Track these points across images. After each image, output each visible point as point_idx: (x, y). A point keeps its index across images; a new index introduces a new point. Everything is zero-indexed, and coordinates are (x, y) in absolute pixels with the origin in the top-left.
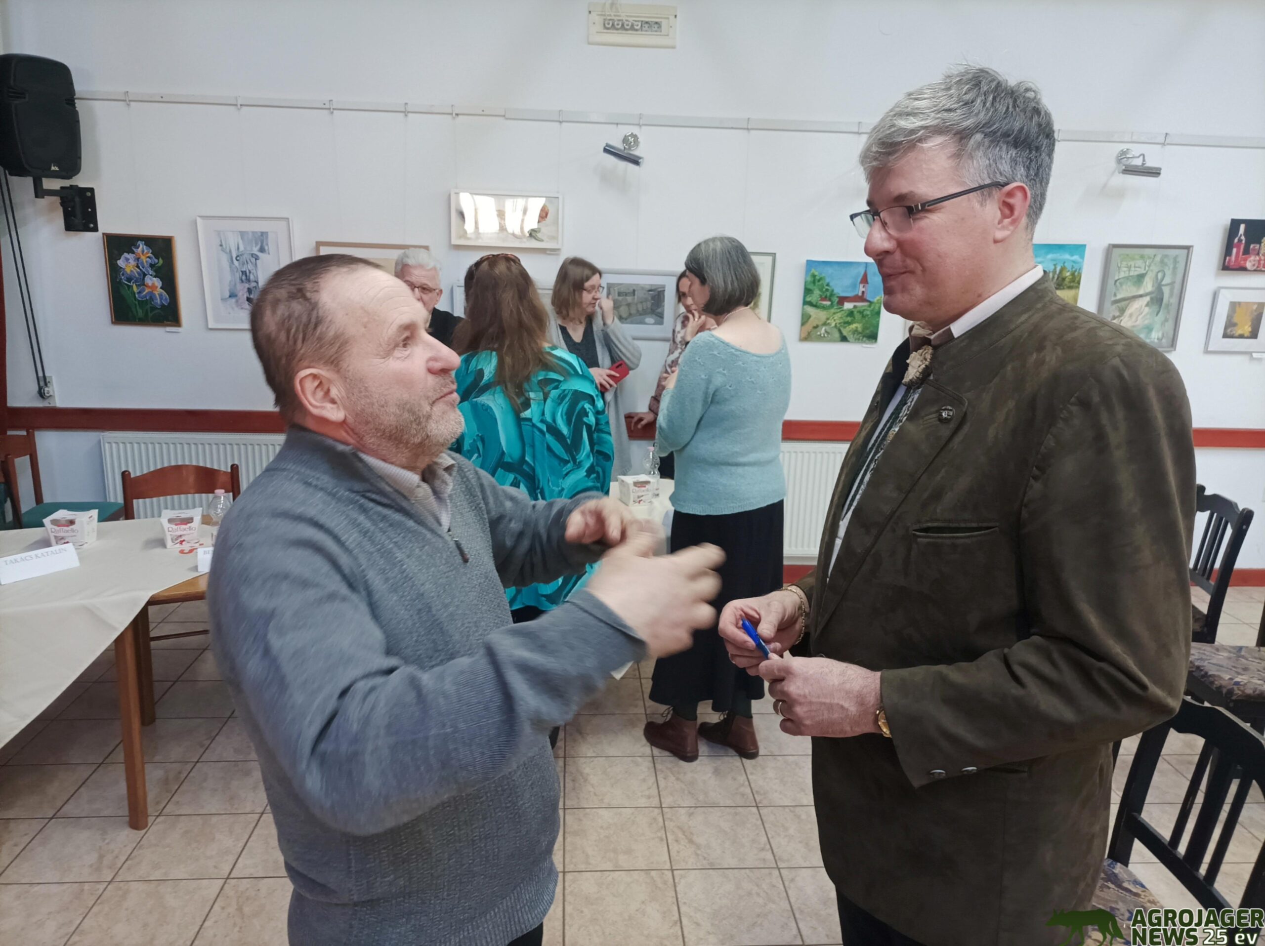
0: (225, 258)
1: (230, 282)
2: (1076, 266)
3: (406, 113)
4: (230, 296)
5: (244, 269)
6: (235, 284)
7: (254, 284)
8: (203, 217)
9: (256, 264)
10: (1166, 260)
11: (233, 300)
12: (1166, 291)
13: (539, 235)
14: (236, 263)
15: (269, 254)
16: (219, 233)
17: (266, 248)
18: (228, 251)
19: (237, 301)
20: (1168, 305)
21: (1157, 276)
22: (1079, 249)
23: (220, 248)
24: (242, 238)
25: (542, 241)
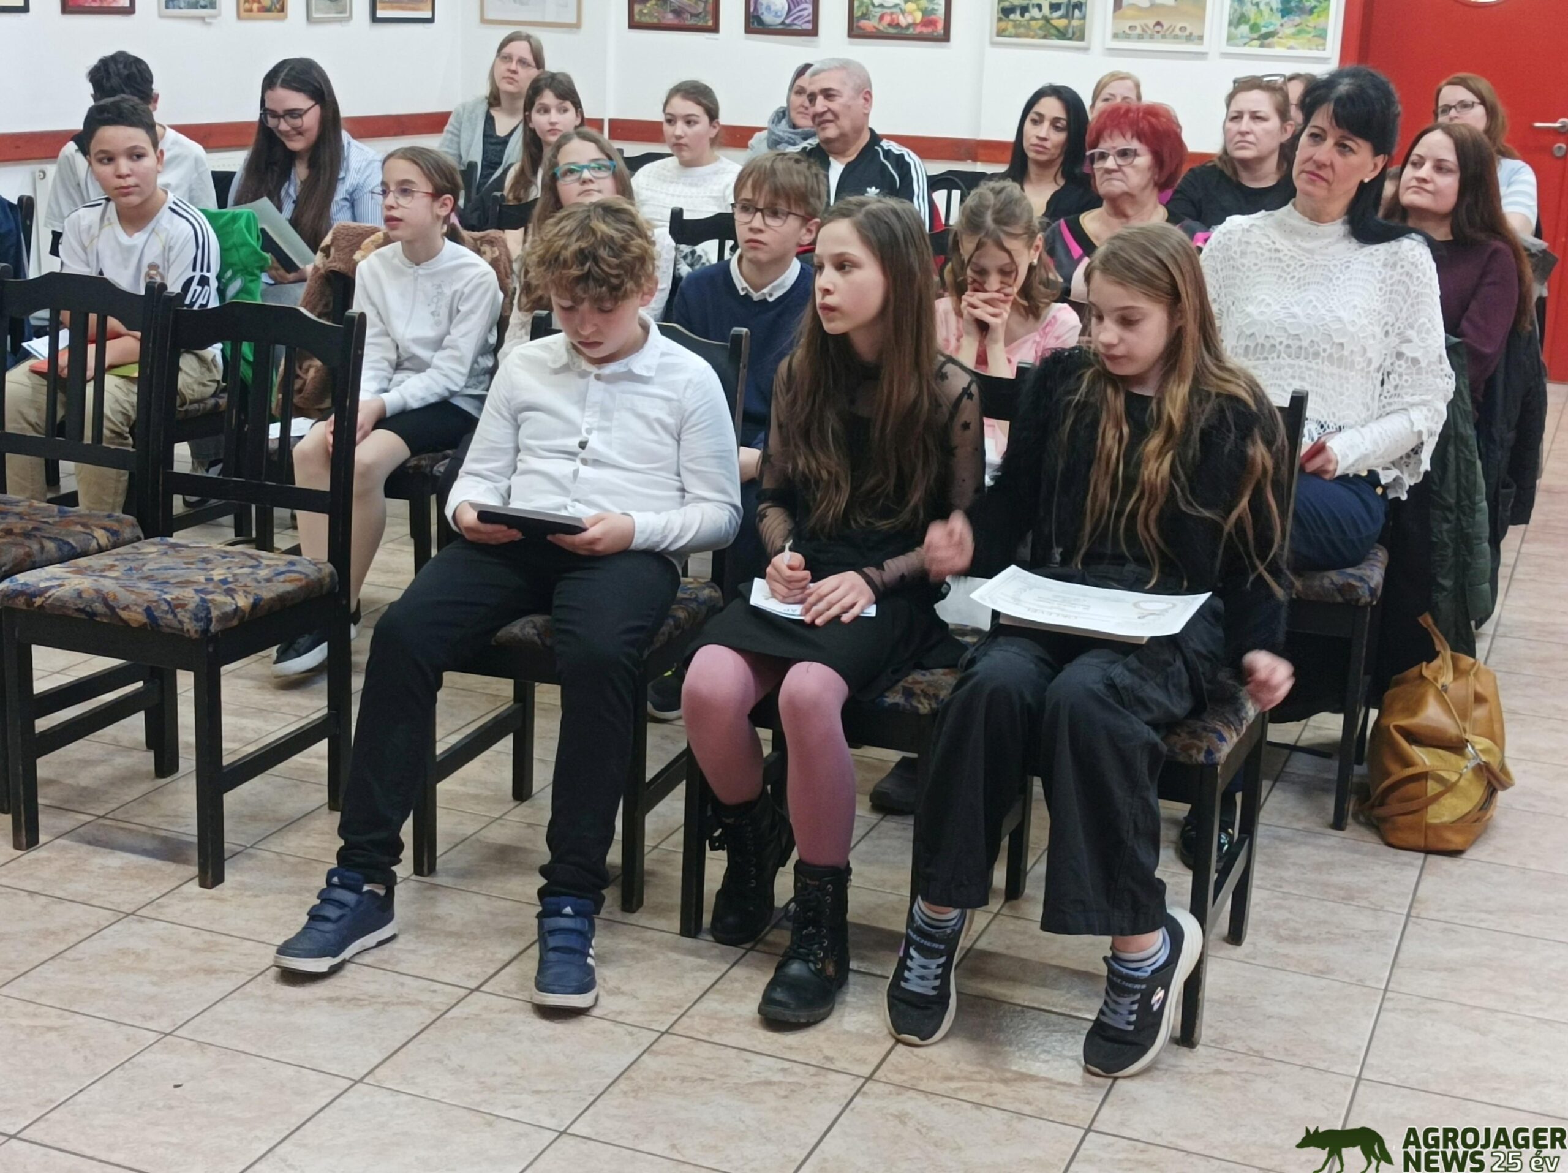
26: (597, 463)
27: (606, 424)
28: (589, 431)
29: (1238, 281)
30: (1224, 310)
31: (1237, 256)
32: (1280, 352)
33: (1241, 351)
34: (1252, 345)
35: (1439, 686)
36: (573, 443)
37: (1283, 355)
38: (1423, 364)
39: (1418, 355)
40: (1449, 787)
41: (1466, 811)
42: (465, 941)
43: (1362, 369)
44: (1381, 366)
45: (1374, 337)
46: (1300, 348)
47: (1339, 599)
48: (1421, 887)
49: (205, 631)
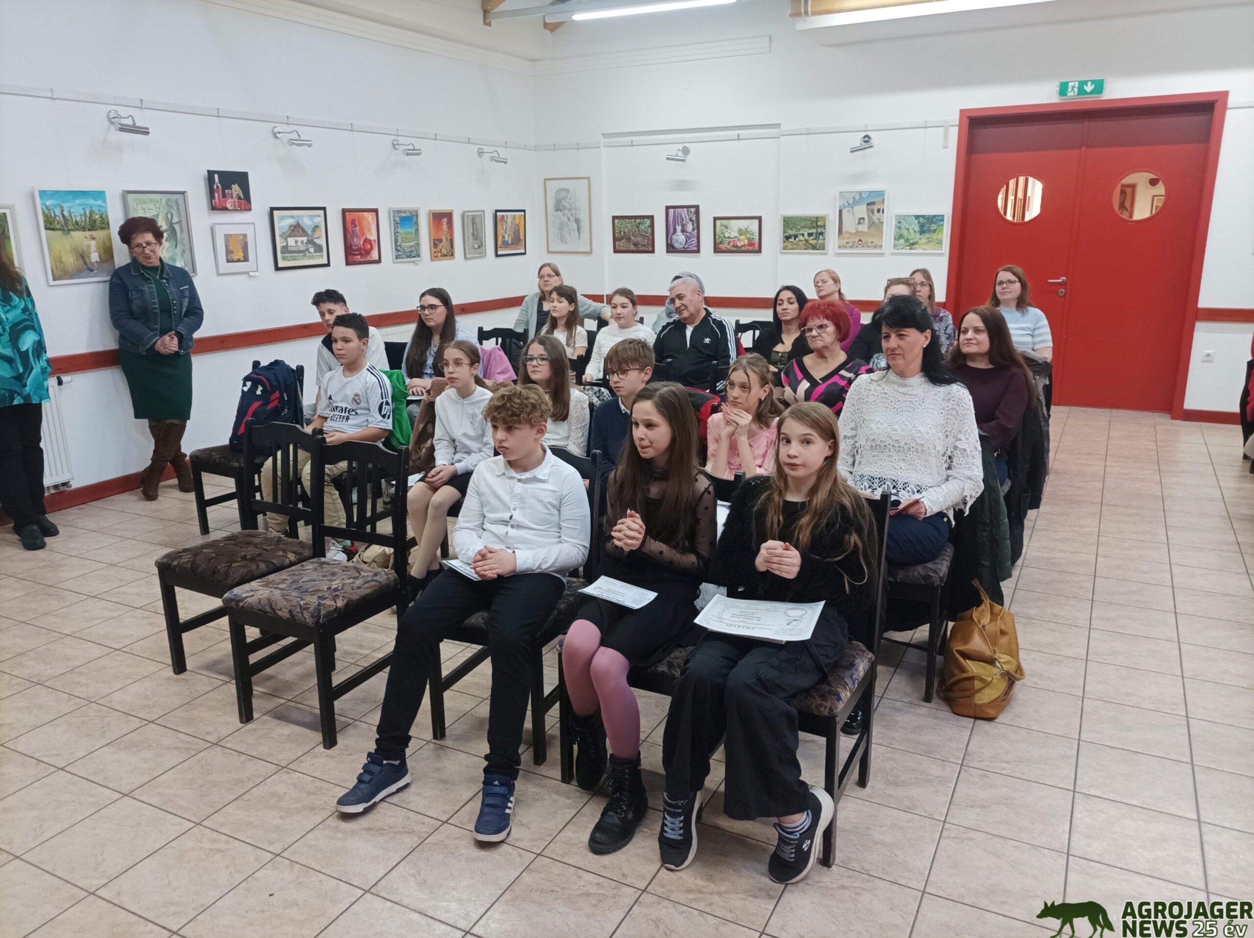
2: (103, 210)
10: (170, 203)
12: (177, 227)
20: (182, 239)
21: (167, 216)
22: (100, 195)
26: (519, 526)
27: (523, 505)
28: (514, 509)
29: (864, 410)
30: (859, 425)
31: (865, 398)
32: (889, 449)
33: (868, 448)
34: (874, 445)
35: (981, 627)
36: (506, 516)
37: (892, 450)
38: (968, 452)
39: (966, 447)
40: (987, 684)
41: (996, 696)
42: (448, 786)
43: (936, 456)
44: (945, 453)
45: (939, 439)
46: (899, 447)
47: (923, 583)
48: (971, 744)
49: (317, 623)
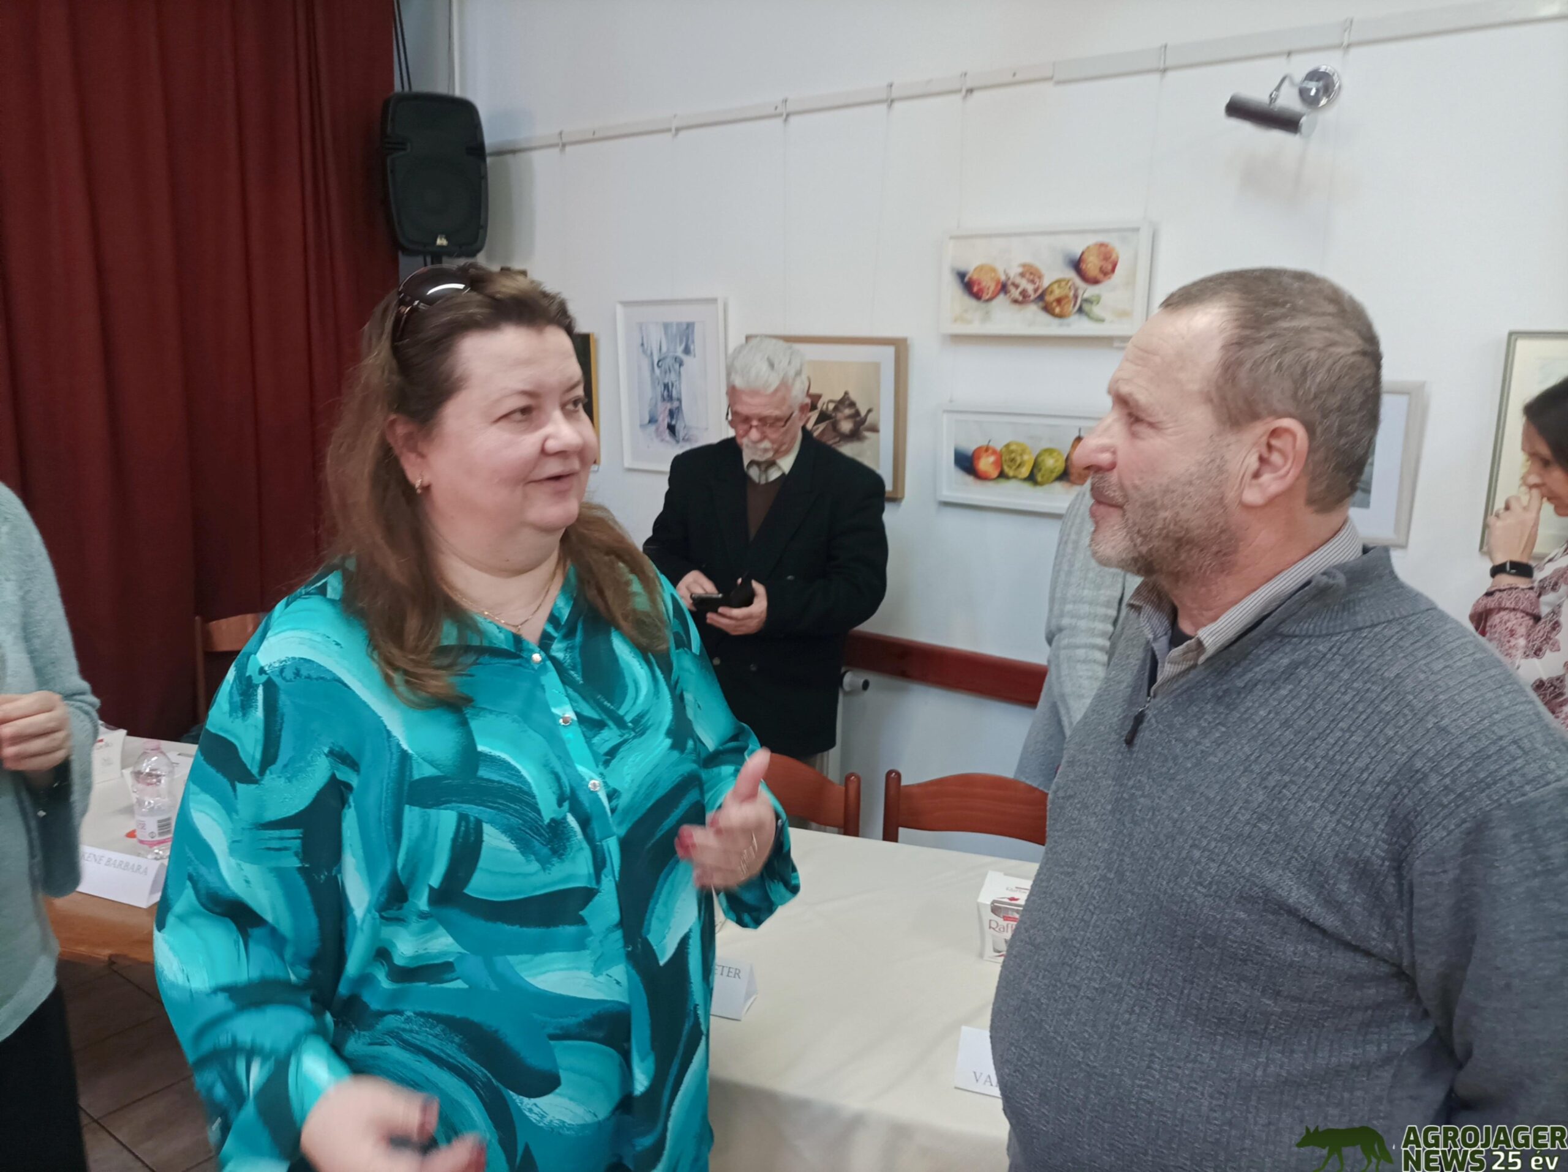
0: (645, 364)
1: (651, 399)
3: (891, 102)
4: (650, 421)
5: (666, 381)
6: (656, 404)
7: (676, 404)
8: (626, 304)
9: (680, 372)
11: (653, 428)
13: (1096, 310)
14: (657, 371)
15: (695, 356)
16: (641, 327)
17: (692, 347)
18: (649, 352)
19: (657, 429)
23: (641, 349)
24: (666, 333)
25: (1101, 320)
